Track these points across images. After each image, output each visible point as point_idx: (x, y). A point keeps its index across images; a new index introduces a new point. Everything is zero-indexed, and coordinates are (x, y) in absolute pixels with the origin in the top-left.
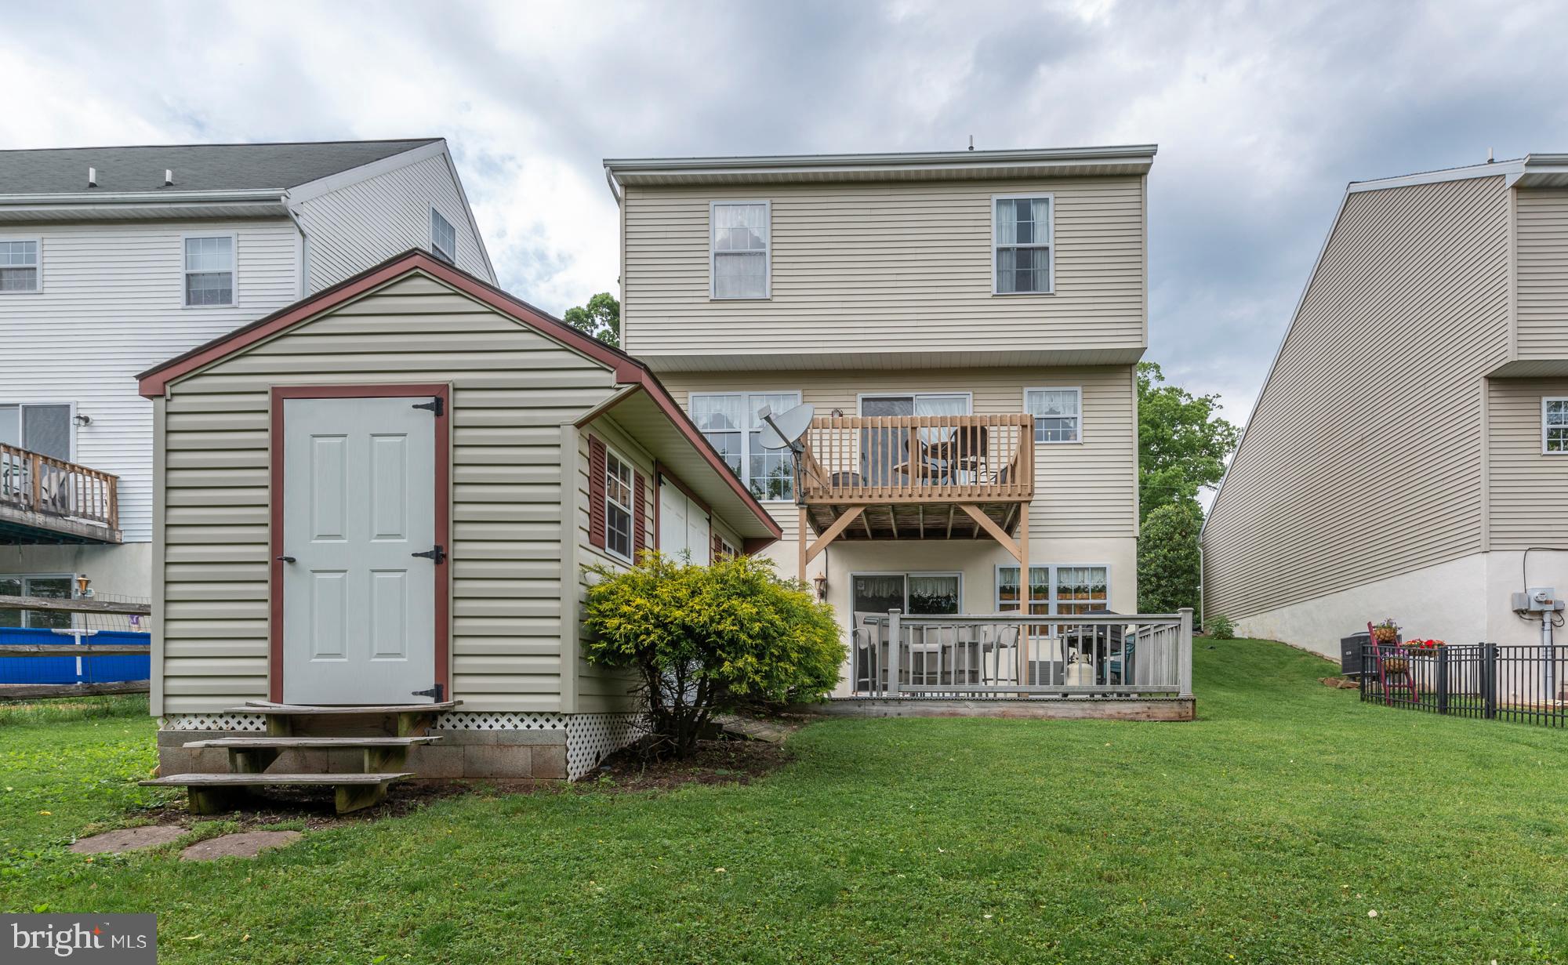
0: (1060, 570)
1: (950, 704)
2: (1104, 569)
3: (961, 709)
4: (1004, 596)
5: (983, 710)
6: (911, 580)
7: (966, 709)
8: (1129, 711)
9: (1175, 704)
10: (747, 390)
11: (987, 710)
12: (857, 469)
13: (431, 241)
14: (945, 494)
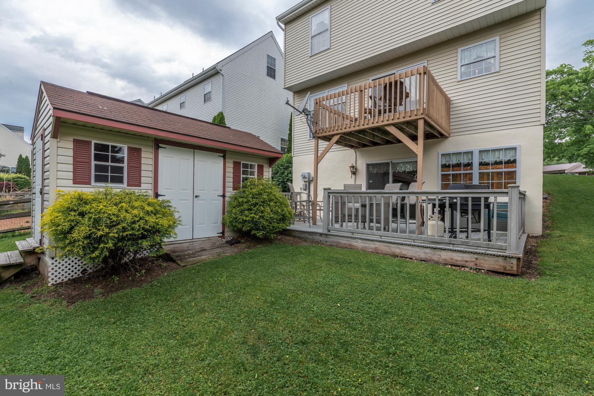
0: (480, 152)
1: (349, 239)
2: (515, 149)
3: (354, 243)
4: (445, 169)
5: (365, 245)
6: (393, 164)
7: (357, 243)
8: (460, 259)
9: (500, 260)
10: (327, 89)
11: (367, 245)
12: (357, 116)
13: (267, 65)
14: (380, 121)
